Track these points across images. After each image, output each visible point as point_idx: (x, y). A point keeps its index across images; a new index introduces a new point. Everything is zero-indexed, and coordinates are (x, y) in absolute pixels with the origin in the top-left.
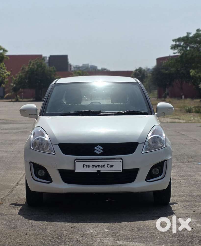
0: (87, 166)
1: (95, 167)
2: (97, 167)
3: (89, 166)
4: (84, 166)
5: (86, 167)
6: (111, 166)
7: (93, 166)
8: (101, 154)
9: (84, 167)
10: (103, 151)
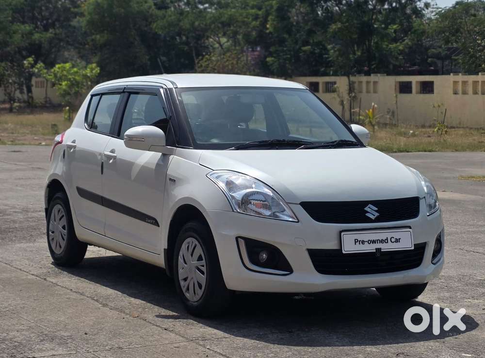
0: (361, 242)
1: (373, 243)
2: (375, 243)
3: (364, 242)
4: (356, 241)
5: (360, 244)
6: (397, 241)
7: (369, 242)
8: (377, 220)
9: (355, 244)
10: (378, 214)
